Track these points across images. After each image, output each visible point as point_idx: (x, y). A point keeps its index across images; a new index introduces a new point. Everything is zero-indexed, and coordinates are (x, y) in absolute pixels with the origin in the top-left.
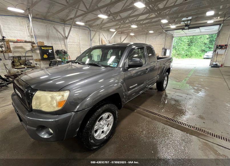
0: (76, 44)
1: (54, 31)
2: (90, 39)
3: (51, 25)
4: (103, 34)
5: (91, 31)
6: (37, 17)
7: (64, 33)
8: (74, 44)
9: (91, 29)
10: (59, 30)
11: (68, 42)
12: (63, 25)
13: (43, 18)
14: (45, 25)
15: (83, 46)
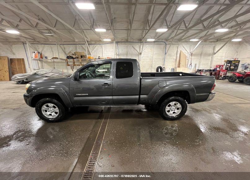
0: (149, 58)
1: (132, 49)
2: (165, 53)
3: (130, 45)
4: (184, 45)
5: (167, 45)
6: (123, 41)
7: (140, 50)
8: (147, 58)
9: (167, 43)
10: (136, 48)
11: (142, 57)
12: (139, 43)
13: (126, 41)
14: (126, 45)
15: (156, 60)
